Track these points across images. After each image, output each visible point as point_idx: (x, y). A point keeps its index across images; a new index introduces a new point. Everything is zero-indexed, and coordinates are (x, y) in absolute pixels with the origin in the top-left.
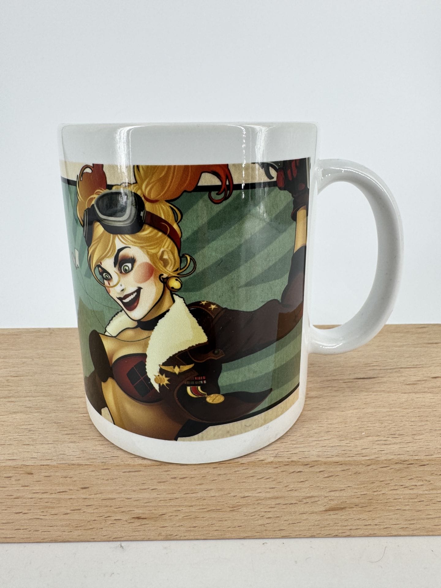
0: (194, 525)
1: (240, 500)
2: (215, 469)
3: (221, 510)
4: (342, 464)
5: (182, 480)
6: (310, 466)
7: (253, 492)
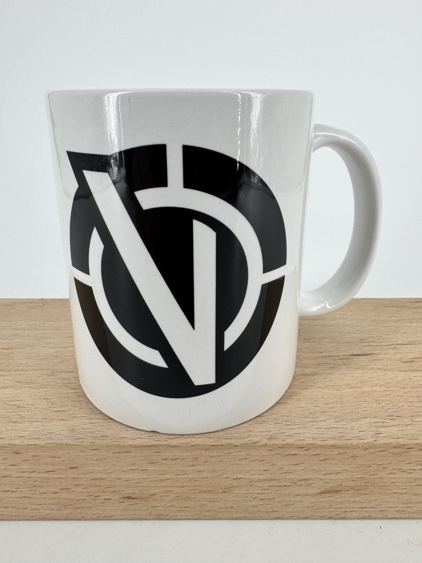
0: (186, 505)
1: (233, 482)
2: (207, 451)
3: (212, 492)
4: (338, 448)
5: (172, 461)
6: (305, 449)
7: (246, 474)
